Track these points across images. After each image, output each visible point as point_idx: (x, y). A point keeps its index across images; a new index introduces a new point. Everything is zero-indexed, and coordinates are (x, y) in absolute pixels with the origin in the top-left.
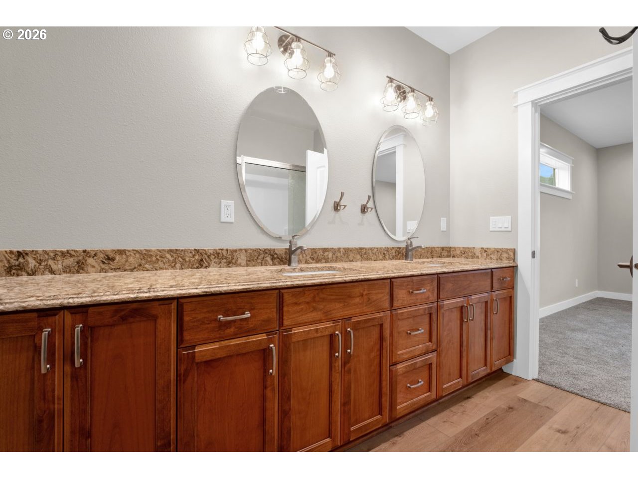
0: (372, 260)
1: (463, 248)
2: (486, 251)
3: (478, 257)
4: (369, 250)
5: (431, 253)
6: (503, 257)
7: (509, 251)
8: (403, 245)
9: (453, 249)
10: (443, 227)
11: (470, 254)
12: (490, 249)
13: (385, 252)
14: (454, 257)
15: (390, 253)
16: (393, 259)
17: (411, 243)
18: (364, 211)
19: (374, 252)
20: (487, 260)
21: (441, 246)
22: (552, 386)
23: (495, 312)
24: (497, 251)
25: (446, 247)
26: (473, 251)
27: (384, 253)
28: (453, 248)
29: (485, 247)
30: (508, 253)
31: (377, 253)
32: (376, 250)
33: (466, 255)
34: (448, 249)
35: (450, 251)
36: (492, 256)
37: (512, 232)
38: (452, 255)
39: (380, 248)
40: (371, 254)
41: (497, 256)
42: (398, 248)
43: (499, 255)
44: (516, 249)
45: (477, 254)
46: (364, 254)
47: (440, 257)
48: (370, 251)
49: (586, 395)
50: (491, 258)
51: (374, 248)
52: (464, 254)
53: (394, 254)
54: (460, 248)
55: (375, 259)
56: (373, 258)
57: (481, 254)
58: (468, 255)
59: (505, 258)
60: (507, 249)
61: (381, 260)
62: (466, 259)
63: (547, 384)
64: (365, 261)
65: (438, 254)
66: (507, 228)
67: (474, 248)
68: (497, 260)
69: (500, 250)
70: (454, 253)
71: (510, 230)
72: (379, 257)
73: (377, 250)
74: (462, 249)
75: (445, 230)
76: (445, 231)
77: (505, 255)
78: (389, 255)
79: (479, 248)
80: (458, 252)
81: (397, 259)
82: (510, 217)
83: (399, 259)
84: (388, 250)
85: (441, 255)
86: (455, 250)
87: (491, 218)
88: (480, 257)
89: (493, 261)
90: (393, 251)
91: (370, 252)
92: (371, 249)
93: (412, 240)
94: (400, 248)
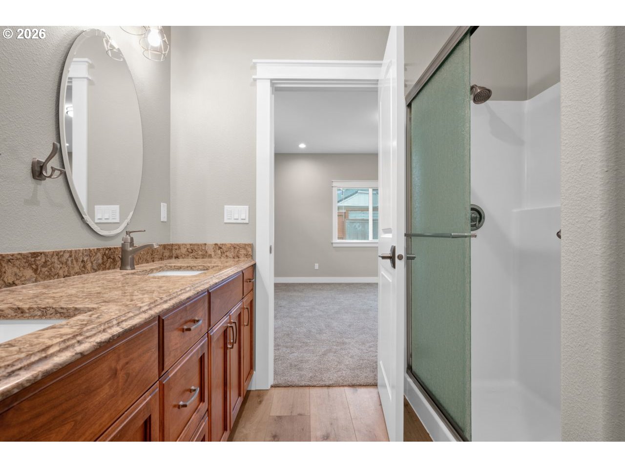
0: (59, 277)
1: (191, 245)
2: (220, 248)
3: (210, 256)
4: (52, 256)
5: (152, 255)
6: (241, 254)
7: (247, 247)
8: (117, 243)
9: (176, 247)
10: (164, 217)
11: (200, 253)
12: (225, 245)
13: (85, 259)
14: (177, 257)
15: (93, 259)
16: (99, 270)
17: (132, 239)
18: (41, 173)
19: (64, 259)
20: (223, 259)
21: (163, 244)
22: (289, 386)
23: (245, 324)
24: (234, 247)
25: (168, 245)
26: (203, 248)
27: (83, 261)
28: (176, 245)
29: (219, 243)
30: (246, 249)
31: (69, 262)
32: (67, 255)
33: (194, 254)
34: (170, 247)
35: (172, 250)
36: (228, 254)
37: (250, 225)
38: (174, 255)
39: (76, 251)
40: (57, 265)
41: (234, 253)
42: (107, 249)
43: (236, 252)
44: (254, 244)
45: (209, 253)
46: (42, 266)
47: (161, 259)
48: (55, 259)
49: (315, 383)
50: (227, 256)
51: (64, 252)
52: (192, 252)
53: (100, 261)
54: (186, 245)
55: (66, 273)
56: (61, 272)
57: (214, 251)
58: (197, 254)
59: (243, 255)
60: (245, 245)
61: (77, 273)
62: (194, 259)
63: (284, 387)
64: (45, 279)
65: (160, 255)
66: (244, 219)
67: (205, 244)
68: (234, 258)
69: (237, 245)
70: (178, 252)
71: (247, 222)
72: (73, 268)
73: (70, 256)
74: (188, 247)
75: (165, 220)
76: (165, 222)
77: (243, 252)
78: (92, 263)
79: (212, 245)
80: (184, 251)
81: (104, 269)
82: (248, 207)
83: (109, 269)
84: (90, 253)
85: (163, 256)
86: (179, 248)
87: (227, 207)
88: (213, 255)
89: (229, 259)
90: (99, 255)
91: (56, 261)
92: (58, 253)
93: (132, 235)
94: (110, 249)
